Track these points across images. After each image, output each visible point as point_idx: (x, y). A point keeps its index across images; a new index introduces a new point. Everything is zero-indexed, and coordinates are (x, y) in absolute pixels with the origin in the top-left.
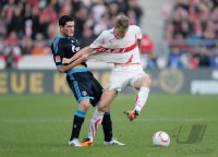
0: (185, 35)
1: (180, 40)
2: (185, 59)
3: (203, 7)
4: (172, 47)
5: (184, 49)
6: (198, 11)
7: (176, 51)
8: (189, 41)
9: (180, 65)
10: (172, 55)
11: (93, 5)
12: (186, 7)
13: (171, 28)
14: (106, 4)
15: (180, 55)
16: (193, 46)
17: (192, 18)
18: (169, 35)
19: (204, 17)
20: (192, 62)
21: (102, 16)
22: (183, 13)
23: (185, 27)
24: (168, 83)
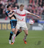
3: (36, 6)
6: (34, 7)
7: (28, 18)
15: (29, 19)
16: (33, 17)
17: (33, 9)
19: (36, 9)
22: (31, 8)
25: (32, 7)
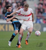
0: (41, 13)
1: (40, 14)
2: (41, 21)
4: (37, 16)
5: (41, 17)
8: (43, 15)
9: (40, 22)
10: (37, 19)
11: (13, 3)
12: (42, 4)
13: (37, 11)
14: (17, 3)
16: (44, 16)
18: (37, 13)
20: (44, 21)
21: (15, 7)
22: (41, 6)
23: (42, 10)
24: (36, 28)
25: (43, 6)
